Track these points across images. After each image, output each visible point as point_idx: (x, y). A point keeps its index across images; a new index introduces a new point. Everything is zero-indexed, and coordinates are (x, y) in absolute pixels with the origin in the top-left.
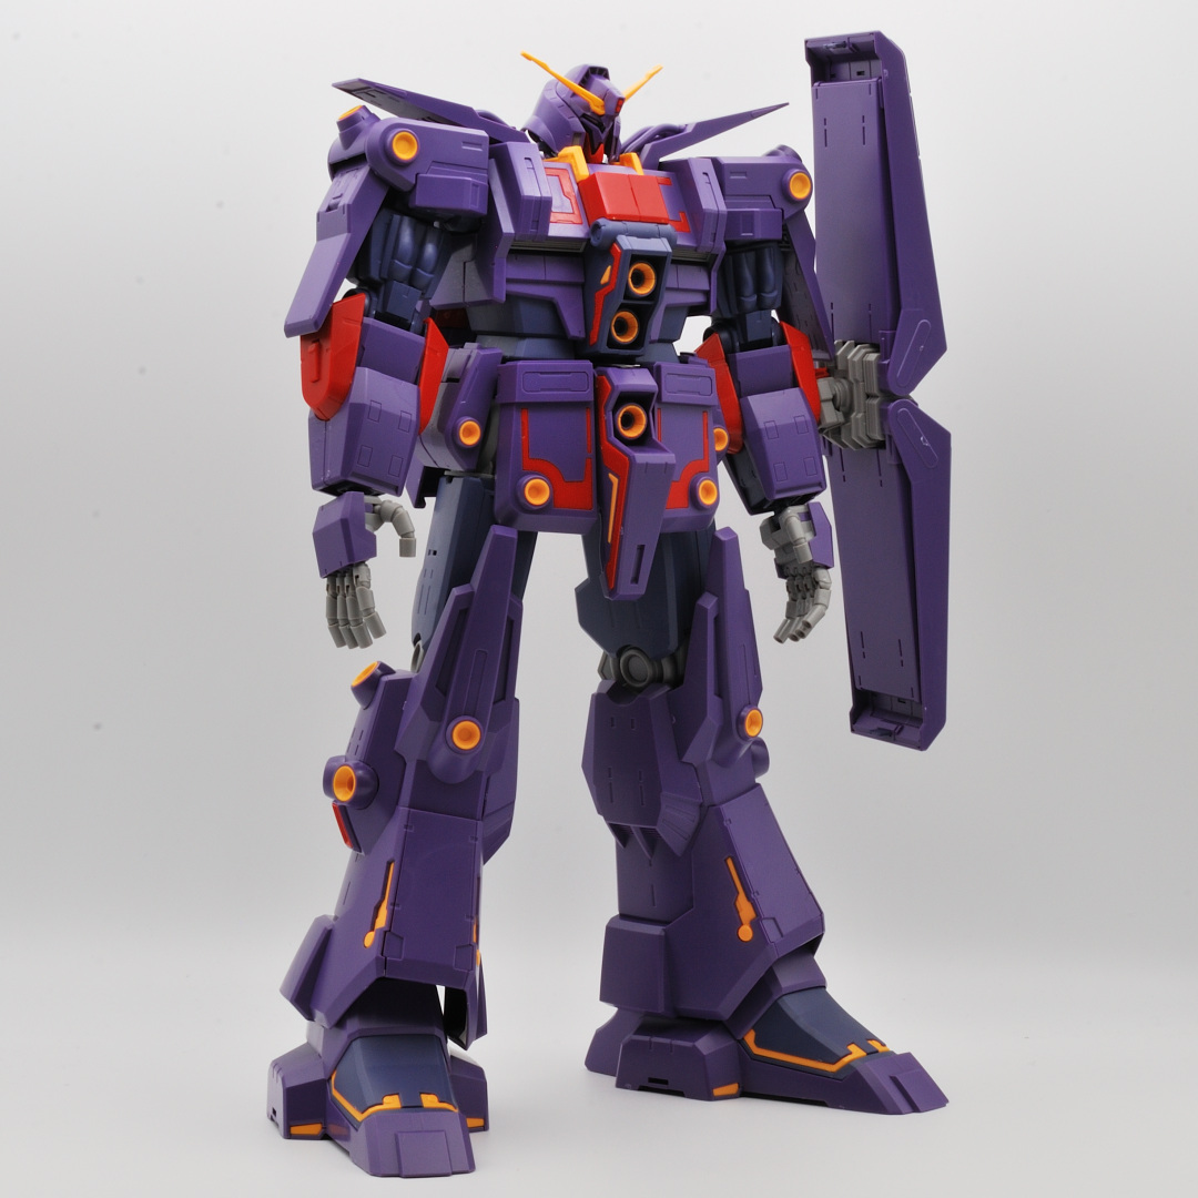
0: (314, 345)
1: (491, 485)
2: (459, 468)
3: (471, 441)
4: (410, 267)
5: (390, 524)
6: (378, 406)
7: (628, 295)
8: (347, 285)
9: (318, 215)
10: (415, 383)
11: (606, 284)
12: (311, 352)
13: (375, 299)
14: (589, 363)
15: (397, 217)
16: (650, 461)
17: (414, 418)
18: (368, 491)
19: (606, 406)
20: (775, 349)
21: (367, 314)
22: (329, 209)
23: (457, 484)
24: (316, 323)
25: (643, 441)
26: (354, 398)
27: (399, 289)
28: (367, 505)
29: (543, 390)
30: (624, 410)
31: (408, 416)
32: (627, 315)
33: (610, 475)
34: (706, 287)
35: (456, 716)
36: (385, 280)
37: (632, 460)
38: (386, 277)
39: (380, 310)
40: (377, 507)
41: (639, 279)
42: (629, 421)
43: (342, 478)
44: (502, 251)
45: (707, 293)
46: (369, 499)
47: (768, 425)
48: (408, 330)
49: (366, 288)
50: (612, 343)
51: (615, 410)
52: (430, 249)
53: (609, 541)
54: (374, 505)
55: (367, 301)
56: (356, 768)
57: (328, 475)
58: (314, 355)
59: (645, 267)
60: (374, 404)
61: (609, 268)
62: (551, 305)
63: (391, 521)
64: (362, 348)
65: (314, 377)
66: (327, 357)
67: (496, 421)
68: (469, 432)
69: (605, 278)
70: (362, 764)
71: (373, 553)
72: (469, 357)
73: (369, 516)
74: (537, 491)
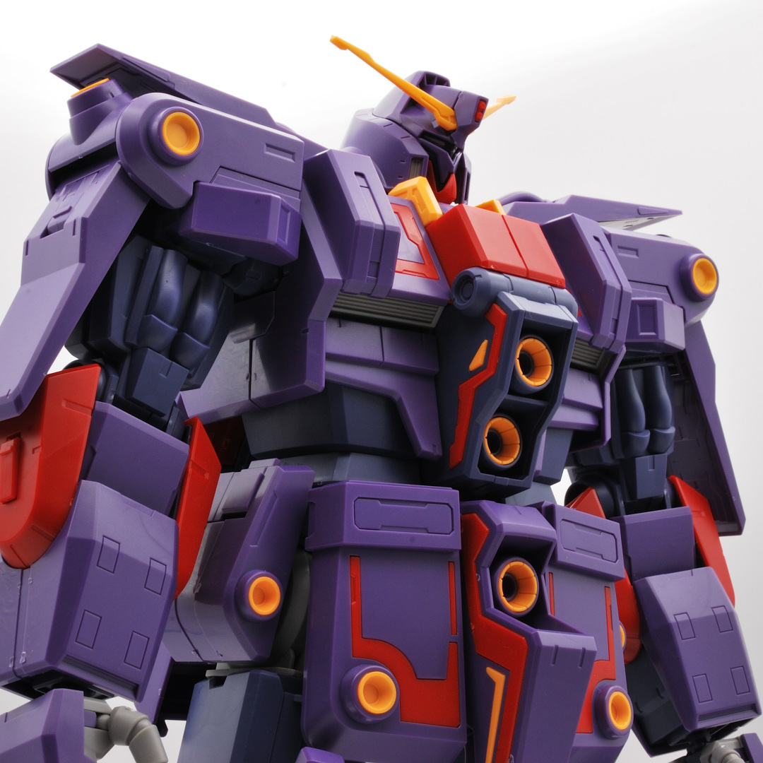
0: (11, 443)
1: (296, 685)
3: (267, 609)
4: (174, 329)
5: (127, 748)
6: (115, 546)
7: (517, 388)
8: (64, 358)
9: (27, 244)
10: (171, 515)
11: (479, 369)
12: (5, 454)
13: (114, 377)
14: (452, 494)
15: (156, 251)
16: (561, 645)
17: (170, 572)
18: (89, 690)
19: (479, 561)
20: (669, 512)
21: (101, 397)
22: (46, 233)
23: (236, 688)
27: (154, 361)
29: (384, 527)
30: (508, 567)
31: (162, 568)
32: (505, 425)
33: (491, 672)
34: (597, 403)
36: (133, 348)
38: (134, 342)
39: (121, 394)
40: (104, 718)
41: (529, 364)
42: (513, 586)
43: (48, 665)
44: (319, 310)
45: (598, 413)
46: (91, 704)
47: (679, 618)
48: (164, 429)
50: (486, 466)
51: (494, 568)
52: (205, 310)
54: (99, 714)
55: (101, 380)
57: (22, 660)
58: (10, 459)
59: (536, 345)
60: (107, 543)
61: (485, 343)
62: (391, 405)
63: (128, 743)
64: (91, 451)
65: (8, 494)
66: (32, 462)
67: (305, 582)
68: (264, 597)
69: (478, 360)
72: (262, 478)
73: (90, 734)
74: (377, 692)
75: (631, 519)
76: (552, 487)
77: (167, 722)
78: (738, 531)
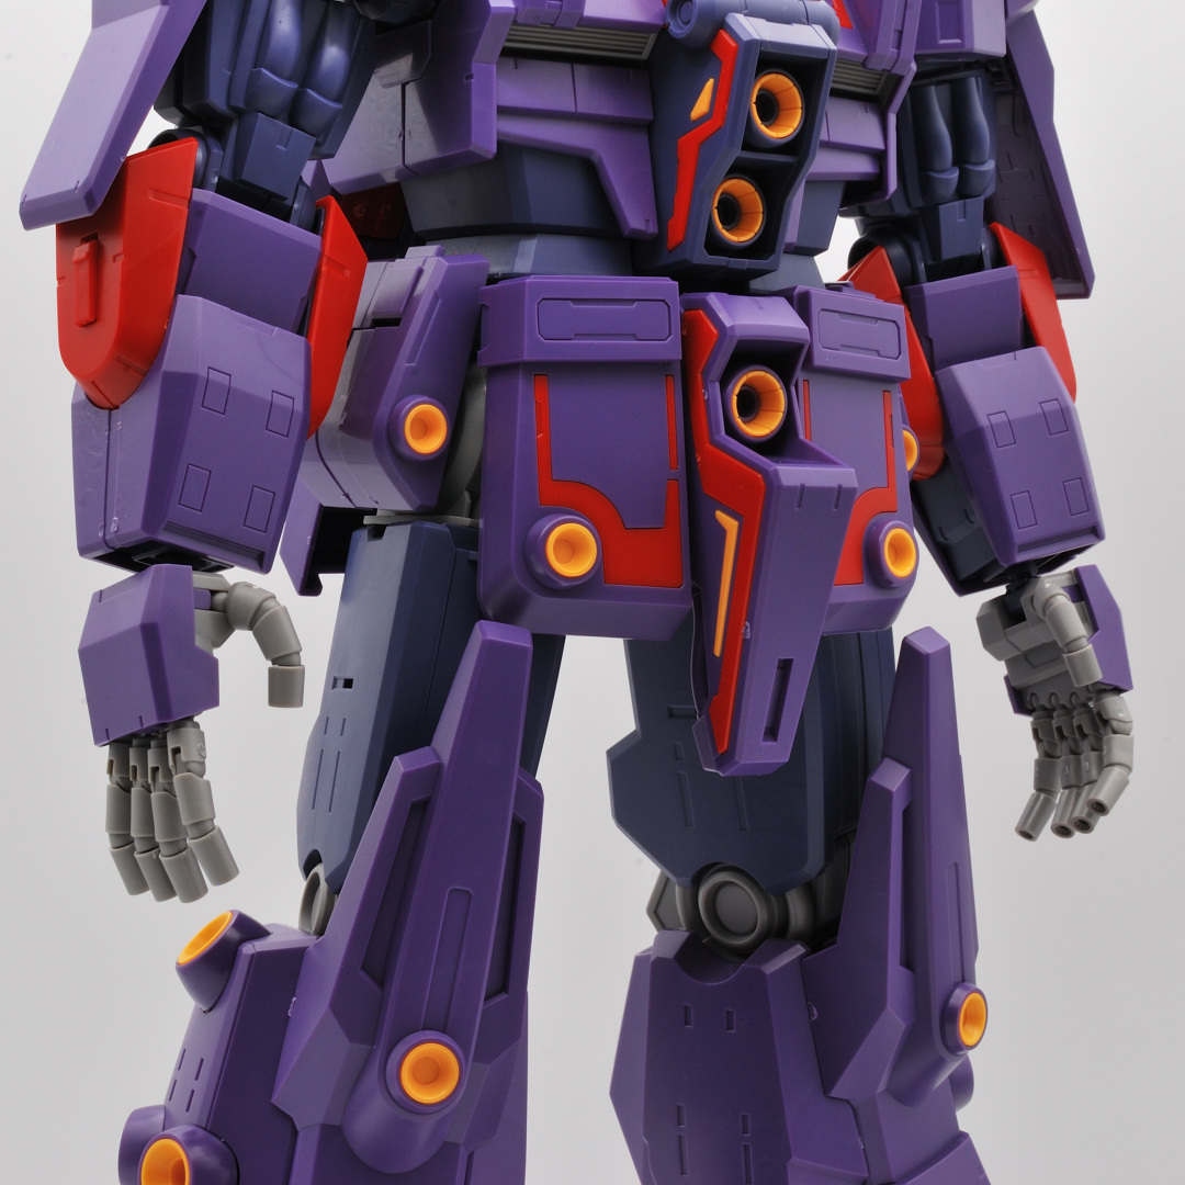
0: (86, 247)
1: (470, 538)
2: (405, 506)
3: (430, 445)
4: (293, 86)
5: (250, 634)
6: (224, 379)
7: (752, 141)
8: (155, 124)
10: (300, 332)
11: (703, 118)
12: (79, 262)
13: (216, 151)
14: (669, 285)
16: (809, 483)
17: (299, 406)
18: (199, 563)
19: (705, 373)
20: (989, 275)
21: (200, 182)
23: (397, 541)
24: (89, 197)
25: (782, 444)
26: (172, 361)
27: (268, 130)
28: (198, 592)
29: (579, 335)
30: (743, 380)
31: (287, 402)
32: (742, 187)
33: (721, 516)
34: (879, 145)
35: (405, 1032)
36: (240, 113)
37: (771, 481)
38: (241, 105)
39: (227, 175)
40: (220, 597)
41: (770, 107)
42: (751, 403)
43: (144, 535)
44: (488, 46)
45: (879, 157)
46: (201, 580)
47: (995, 418)
48: (286, 218)
49: (198, 129)
50: (714, 245)
51: (725, 381)
52: (333, 55)
53: (717, 651)
54: (213, 592)
55: (200, 155)
56: (189, 1141)
57: (113, 528)
58: (85, 270)
59: (780, 82)
60: (214, 376)
61: (711, 82)
62: (588, 167)
63: (251, 628)
64: (190, 255)
65: (86, 315)
66: (113, 272)
67: (478, 406)
68: (425, 428)
69: (702, 106)
70: (201, 1133)
71: (212, 700)
72: (420, 272)
73: (203, 618)
74: (571, 547)
75: (932, 288)
76: (816, 258)
77: (321, 576)
78: (1084, 293)
